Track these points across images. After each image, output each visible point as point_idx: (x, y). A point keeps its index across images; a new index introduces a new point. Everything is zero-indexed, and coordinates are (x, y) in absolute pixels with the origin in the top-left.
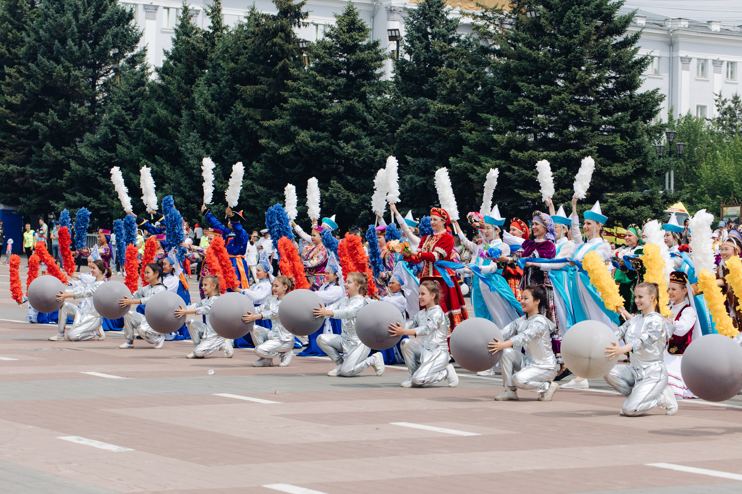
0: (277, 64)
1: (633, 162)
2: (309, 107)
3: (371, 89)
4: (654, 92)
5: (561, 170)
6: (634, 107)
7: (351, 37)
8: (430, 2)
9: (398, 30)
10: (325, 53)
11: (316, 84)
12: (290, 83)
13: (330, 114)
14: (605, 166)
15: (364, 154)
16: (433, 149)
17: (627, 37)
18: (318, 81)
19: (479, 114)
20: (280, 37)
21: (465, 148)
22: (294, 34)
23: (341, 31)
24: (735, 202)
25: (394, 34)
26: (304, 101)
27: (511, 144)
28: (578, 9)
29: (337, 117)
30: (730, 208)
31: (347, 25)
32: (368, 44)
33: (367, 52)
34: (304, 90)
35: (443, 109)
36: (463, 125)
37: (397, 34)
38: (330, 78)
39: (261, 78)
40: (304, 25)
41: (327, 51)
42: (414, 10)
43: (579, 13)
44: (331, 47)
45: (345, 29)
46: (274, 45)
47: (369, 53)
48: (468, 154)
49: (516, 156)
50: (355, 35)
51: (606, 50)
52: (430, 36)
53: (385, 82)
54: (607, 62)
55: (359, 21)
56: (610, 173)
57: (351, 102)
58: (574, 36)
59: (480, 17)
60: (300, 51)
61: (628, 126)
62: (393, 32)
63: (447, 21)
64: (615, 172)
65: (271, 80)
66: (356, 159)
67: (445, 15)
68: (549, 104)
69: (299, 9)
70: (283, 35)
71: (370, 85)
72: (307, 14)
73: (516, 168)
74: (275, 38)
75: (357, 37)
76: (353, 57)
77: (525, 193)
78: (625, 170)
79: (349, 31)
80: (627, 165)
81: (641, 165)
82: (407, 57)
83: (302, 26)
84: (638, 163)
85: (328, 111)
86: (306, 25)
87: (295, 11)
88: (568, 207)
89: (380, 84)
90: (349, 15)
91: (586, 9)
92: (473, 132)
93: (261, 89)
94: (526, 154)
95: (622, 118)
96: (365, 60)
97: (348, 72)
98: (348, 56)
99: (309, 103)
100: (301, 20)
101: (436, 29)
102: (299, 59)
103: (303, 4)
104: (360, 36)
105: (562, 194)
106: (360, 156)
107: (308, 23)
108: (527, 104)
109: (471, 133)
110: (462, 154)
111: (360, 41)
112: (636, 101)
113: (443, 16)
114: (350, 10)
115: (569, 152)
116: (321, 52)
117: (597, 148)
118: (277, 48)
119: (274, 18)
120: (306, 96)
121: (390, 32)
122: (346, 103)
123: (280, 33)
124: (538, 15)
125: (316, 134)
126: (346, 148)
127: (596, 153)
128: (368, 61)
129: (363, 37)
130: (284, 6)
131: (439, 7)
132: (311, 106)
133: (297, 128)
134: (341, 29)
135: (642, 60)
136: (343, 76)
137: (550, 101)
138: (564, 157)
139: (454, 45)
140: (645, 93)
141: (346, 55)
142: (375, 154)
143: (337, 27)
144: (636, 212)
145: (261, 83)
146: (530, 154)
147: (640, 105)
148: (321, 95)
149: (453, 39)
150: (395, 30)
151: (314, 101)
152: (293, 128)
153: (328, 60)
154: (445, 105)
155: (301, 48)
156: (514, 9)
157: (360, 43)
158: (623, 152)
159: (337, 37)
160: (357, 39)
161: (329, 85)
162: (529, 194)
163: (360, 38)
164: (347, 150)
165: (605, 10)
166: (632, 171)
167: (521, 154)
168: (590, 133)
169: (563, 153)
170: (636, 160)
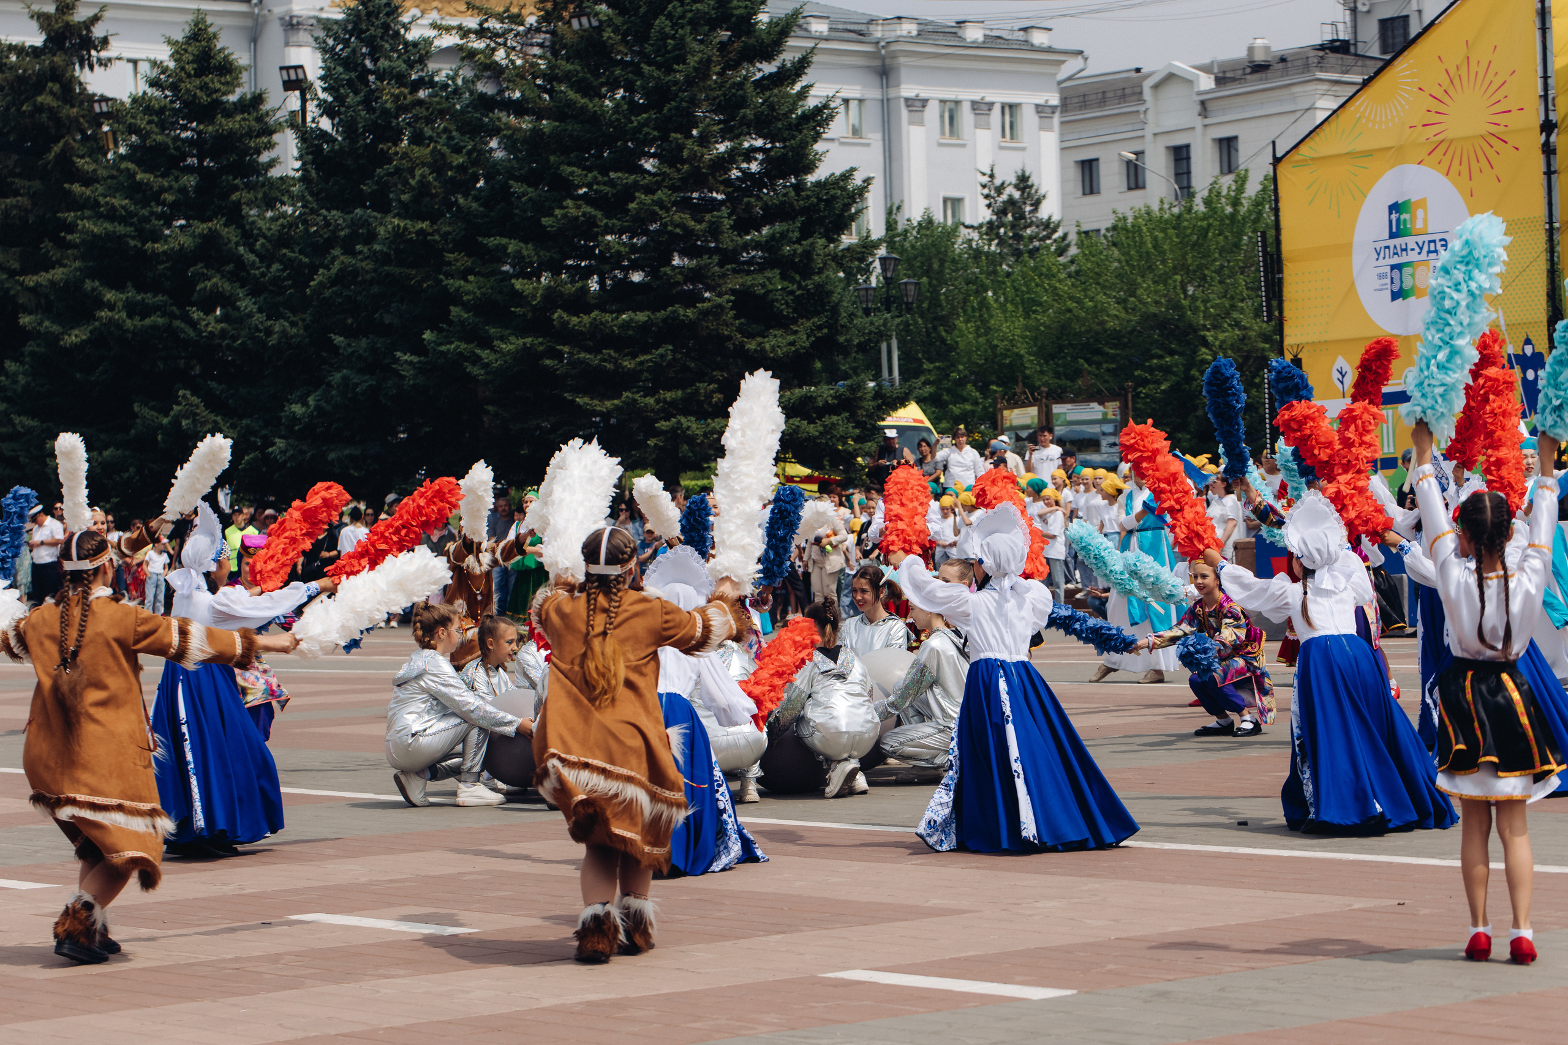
0: (49, 150)
1: (809, 324)
2: (121, 238)
3: (251, 196)
4: (847, 175)
5: (661, 351)
6: (803, 211)
7: (204, 87)
8: (370, 4)
9: (301, 67)
10: (150, 122)
11: (135, 190)
12: (77, 188)
13: (164, 252)
14: (751, 336)
15: (243, 333)
16: (388, 319)
17: (784, 66)
18: (140, 184)
19: (480, 239)
20: (52, 93)
21: (455, 310)
22: (81, 84)
23: (183, 74)
24: (1027, 398)
25: (293, 77)
26: (109, 226)
27: (552, 298)
28: (679, 10)
29: (181, 258)
30: (1016, 411)
31: (193, 62)
32: (242, 99)
33: (238, 118)
34: (107, 203)
35: (405, 229)
36: (449, 264)
37: (301, 76)
38: (163, 176)
39: (17, 180)
40: (101, 65)
41: (156, 119)
42: (336, 22)
43: (682, 17)
44: (162, 110)
45: (189, 68)
46: (40, 109)
47: (244, 119)
48: (462, 323)
49: (565, 324)
50: (212, 81)
51: (741, 93)
52: (372, 78)
53: (281, 178)
54: (744, 116)
55: (220, 51)
56: (763, 350)
57: (210, 224)
58: (676, 67)
59: (476, 32)
60: (97, 120)
61: (795, 251)
62: (292, 72)
63: (406, 43)
64: (773, 348)
65: (37, 184)
66: (228, 345)
67: (402, 31)
68: (629, 210)
69: (89, 31)
70: (56, 87)
71: (250, 187)
72: (105, 42)
73: (565, 349)
74: (40, 94)
75: (218, 86)
76: (210, 128)
77: (586, 400)
78: (792, 344)
79: (200, 72)
80: (796, 332)
81: (825, 331)
82: (326, 124)
83: (96, 67)
84: (819, 328)
85: (159, 247)
86: (105, 63)
87: (80, 36)
88: (678, 428)
89: (271, 183)
90: (197, 40)
91: (698, 10)
92: (471, 278)
93: (16, 207)
94: (586, 319)
95: (783, 235)
96: (236, 133)
97: (201, 162)
98: (201, 127)
99: (121, 229)
100: (93, 53)
101: (383, 63)
102: (94, 138)
103: (96, 19)
104: (223, 84)
106: (234, 338)
107: (110, 60)
108: (584, 214)
109: (467, 281)
110: (450, 323)
111: (225, 94)
112: (808, 197)
113: (397, 33)
114: (200, 29)
115: (675, 311)
116: (142, 122)
117: (733, 298)
118: (44, 115)
119: (35, 51)
120: (112, 215)
121: (284, 72)
122: (202, 227)
123: (50, 84)
124: (595, 23)
125: (139, 298)
126: (204, 323)
127: (731, 309)
128: (242, 136)
129: (232, 85)
130: (56, 26)
131: (388, 15)
132: (126, 235)
133: (97, 283)
134: (183, 69)
135: (818, 110)
136: (190, 169)
137: (632, 206)
138: (665, 320)
139: (422, 94)
140: (827, 179)
141: (195, 124)
142: (269, 332)
143: (172, 65)
144: (821, 429)
145: (16, 193)
146: (595, 319)
147: (818, 204)
148: (145, 212)
149: (420, 83)
150: (296, 68)
151: (131, 225)
152: (88, 285)
153: (159, 138)
154: (408, 221)
155: (98, 114)
156: (547, 12)
157: (224, 98)
158: (787, 303)
159: (174, 87)
160: (217, 91)
161: (163, 190)
162: (596, 402)
163: (223, 88)
164: (207, 325)
165: (736, 8)
166: (807, 344)
167: (575, 320)
168: (716, 268)
169: (661, 314)
170: (814, 320)
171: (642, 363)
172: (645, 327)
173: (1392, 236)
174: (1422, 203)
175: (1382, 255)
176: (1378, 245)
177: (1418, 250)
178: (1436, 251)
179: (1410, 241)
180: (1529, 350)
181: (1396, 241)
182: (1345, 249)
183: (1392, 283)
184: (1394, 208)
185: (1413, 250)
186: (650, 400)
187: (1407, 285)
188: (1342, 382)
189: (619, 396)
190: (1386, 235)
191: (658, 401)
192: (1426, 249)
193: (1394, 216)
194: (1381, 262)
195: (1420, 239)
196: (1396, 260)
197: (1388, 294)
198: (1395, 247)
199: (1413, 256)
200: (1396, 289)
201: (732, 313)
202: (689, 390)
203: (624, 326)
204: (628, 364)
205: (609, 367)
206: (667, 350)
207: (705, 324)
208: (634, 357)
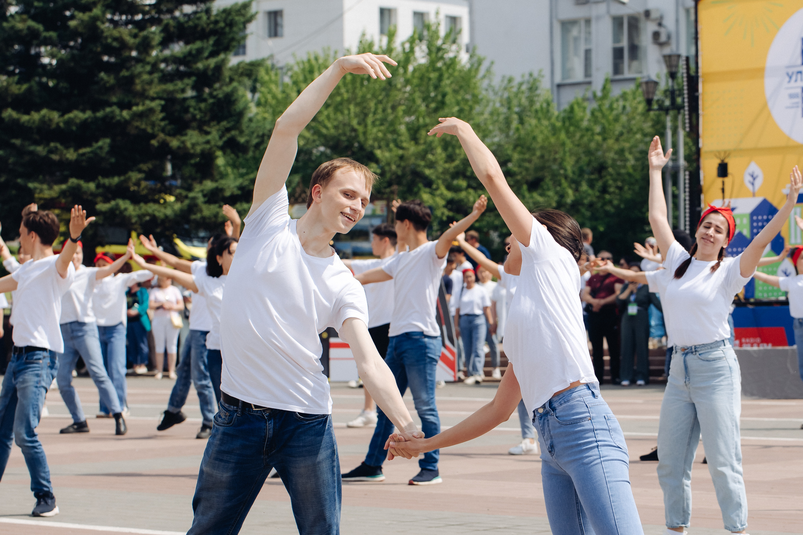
1: (220, 127)
5: (100, 143)
14: (173, 134)
27: (3, 97)
49: (16, 121)
61: (208, 65)
64: (192, 146)
73: (17, 142)
78: (208, 142)
80: (210, 133)
84: (228, 130)
88: (117, 209)
94: (36, 116)
105: (104, 186)
115: (112, 112)
138: (103, 119)
146: (44, 116)
166: (220, 143)
167: (25, 118)
168: (146, 77)
169: (100, 114)
170: (224, 124)
171: (83, 154)
172: (84, 124)
175: (794, 78)
176: (791, 70)
182: (759, 73)
186: (92, 186)
188: (753, 184)
189: (64, 180)
190: (799, 60)
191: (98, 186)
194: (793, 84)
197: (799, 111)
201: (161, 116)
202: (122, 178)
203: (68, 123)
204: (71, 155)
205: (55, 157)
206: (104, 143)
207: (137, 124)
208: (76, 150)
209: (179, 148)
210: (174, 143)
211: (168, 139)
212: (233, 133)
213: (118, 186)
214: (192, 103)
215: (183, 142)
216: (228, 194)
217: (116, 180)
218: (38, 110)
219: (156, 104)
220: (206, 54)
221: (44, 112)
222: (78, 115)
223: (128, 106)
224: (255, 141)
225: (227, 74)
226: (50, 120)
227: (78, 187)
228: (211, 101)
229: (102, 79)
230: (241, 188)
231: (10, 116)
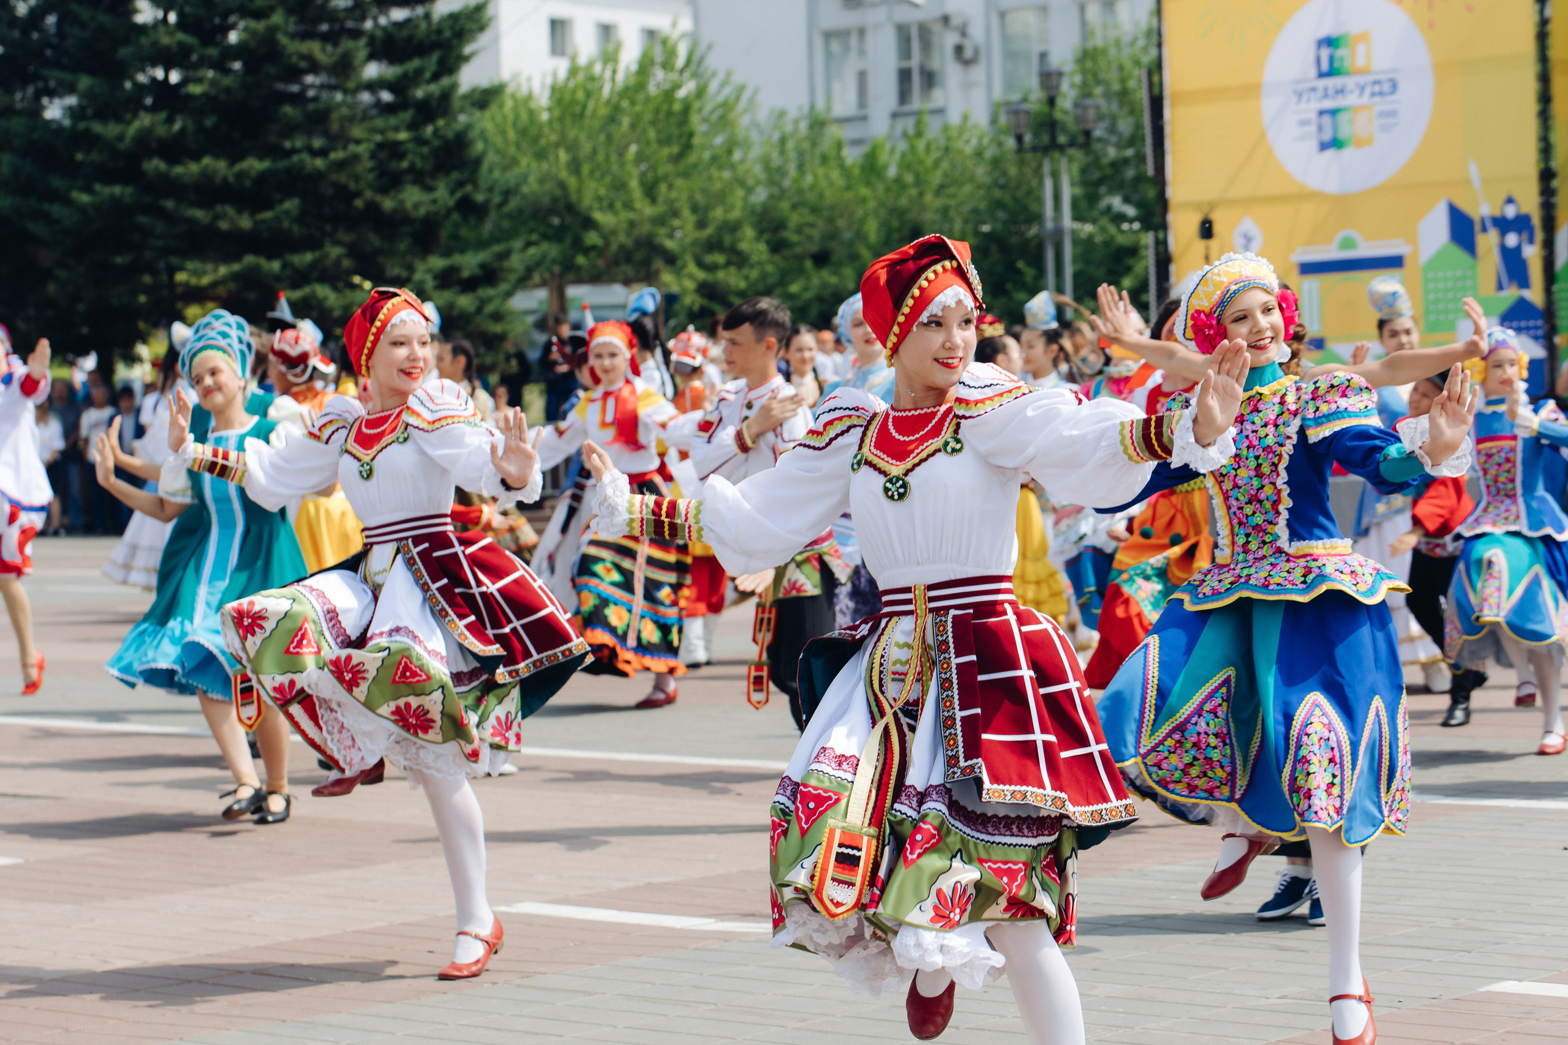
1: (450, 180)
5: (286, 205)
6: (437, 45)
27: (145, 145)
73: (169, 204)
78: (435, 202)
94: (194, 168)
95: (419, 72)
105: (292, 266)
112: (439, 31)
146: (206, 167)
170: (455, 175)
171: (263, 222)
172: (262, 178)
173: (1321, 75)
174: (1364, 37)
175: (1305, 98)
176: (1300, 87)
177: (1357, 92)
178: (1381, 94)
179: (1350, 82)
180: (1510, 212)
181: (1331, 82)
182: (1252, 90)
183: (1320, 129)
184: (1329, 42)
185: (1352, 92)
186: (276, 266)
187: (1344, 132)
189: (238, 257)
190: (1312, 72)
191: (285, 266)
192: (1368, 91)
193: (1325, 53)
194: (1303, 105)
195: (1362, 79)
196: (1328, 104)
197: (1314, 145)
198: (1326, 89)
199: (1351, 100)
200: (1327, 136)
201: (369, 164)
202: (317, 254)
203: (240, 175)
204: (245, 223)
205: (224, 225)
206: (291, 205)
207: (334, 177)
208: (252, 214)
209: (395, 210)
210: (388, 204)
211: (378, 198)
212: (469, 188)
213: (314, 265)
214: (410, 146)
215: (402, 202)
216: (466, 274)
217: (308, 257)
218: (197, 158)
219: (361, 149)
220: (428, 75)
221: (207, 161)
222: (254, 165)
223: (323, 153)
224: (497, 199)
225: (456, 103)
226: (215, 172)
227: (257, 268)
228: (436, 143)
229: (285, 114)
230: (483, 266)
231: (156, 168)
